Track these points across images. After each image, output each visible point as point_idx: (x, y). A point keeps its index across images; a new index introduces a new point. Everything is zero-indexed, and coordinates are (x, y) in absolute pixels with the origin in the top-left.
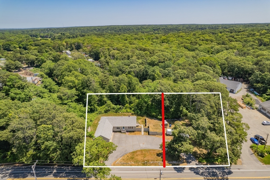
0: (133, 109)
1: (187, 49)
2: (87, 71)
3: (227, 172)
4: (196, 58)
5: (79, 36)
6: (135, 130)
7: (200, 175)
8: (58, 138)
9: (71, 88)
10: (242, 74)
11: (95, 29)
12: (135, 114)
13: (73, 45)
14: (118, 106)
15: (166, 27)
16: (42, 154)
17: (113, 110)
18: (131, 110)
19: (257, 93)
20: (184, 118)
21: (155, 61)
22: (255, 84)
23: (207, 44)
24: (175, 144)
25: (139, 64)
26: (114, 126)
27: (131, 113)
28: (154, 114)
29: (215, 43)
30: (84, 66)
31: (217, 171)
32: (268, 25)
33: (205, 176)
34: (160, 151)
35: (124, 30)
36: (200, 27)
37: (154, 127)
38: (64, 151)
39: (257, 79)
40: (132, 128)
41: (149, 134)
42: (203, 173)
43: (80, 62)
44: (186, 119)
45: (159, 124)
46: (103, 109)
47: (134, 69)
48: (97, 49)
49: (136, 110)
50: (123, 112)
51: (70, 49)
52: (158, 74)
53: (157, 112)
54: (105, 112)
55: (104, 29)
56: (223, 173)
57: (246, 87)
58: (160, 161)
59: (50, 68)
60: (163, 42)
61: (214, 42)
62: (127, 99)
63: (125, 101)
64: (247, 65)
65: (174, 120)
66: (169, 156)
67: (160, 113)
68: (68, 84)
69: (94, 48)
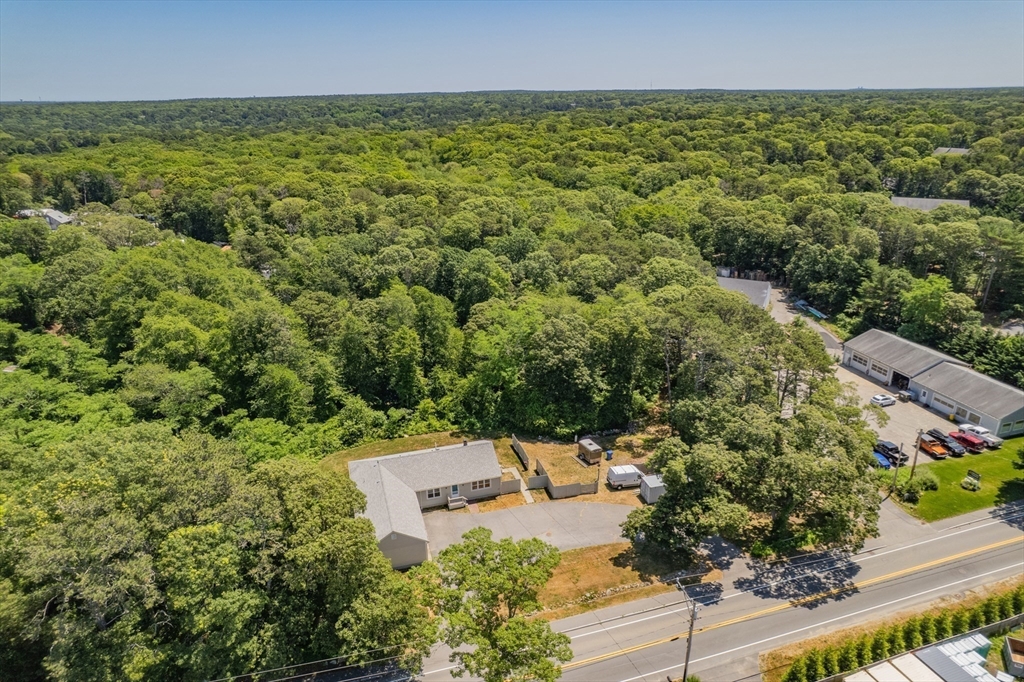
0: (452, 415)
1: (550, 179)
2: (222, 289)
3: (844, 568)
4: (602, 210)
5: (68, 144)
6: (496, 492)
7: (777, 597)
8: (263, 572)
9: (177, 363)
10: (759, 256)
11: (130, 116)
12: (463, 432)
13: (68, 184)
14: (396, 413)
15: (424, 101)
16: (197, 655)
17: (375, 429)
18: (445, 421)
19: (819, 314)
20: (641, 421)
21: (470, 231)
22: (812, 285)
23: (611, 161)
24: (679, 511)
25: (414, 244)
26: (420, 489)
27: (448, 434)
28: (542, 421)
29: (638, 157)
30: (204, 267)
31: (815, 572)
32: (756, 96)
33: (790, 596)
34: (616, 549)
35: (260, 119)
36: (547, 101)
37: (557, 469)
38: (292, 620)
39: (817, 268)
40: (488, 485)
41: (551, 497)
42: (780, 588)
43: (183, 252)
44: (648, 425)
45: (566, 455)
46: (332, 432)
47: (401, 266)
48: (200, 198)
49: (465, 418)
50: (414, 432)
51: (53, 201)
52: (499, 279)
53: (551, 415)
54: (344, 444)
55: (170, 113)
56: (835, 576)
57: (780, 297)
58: (634, 581)
59: (19, 289)
60: (444, 161)
61: (634, 154)
62: (422, 380)
63: (415, 390)
64: (772, 225)
65: (609, 435)
66: (655, 557)
67: (560, 417)
68: (167, 345)
69: (184, 192)
